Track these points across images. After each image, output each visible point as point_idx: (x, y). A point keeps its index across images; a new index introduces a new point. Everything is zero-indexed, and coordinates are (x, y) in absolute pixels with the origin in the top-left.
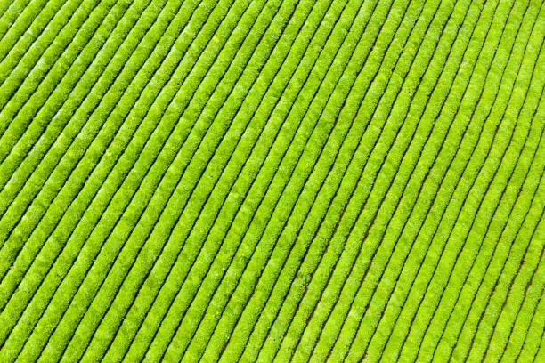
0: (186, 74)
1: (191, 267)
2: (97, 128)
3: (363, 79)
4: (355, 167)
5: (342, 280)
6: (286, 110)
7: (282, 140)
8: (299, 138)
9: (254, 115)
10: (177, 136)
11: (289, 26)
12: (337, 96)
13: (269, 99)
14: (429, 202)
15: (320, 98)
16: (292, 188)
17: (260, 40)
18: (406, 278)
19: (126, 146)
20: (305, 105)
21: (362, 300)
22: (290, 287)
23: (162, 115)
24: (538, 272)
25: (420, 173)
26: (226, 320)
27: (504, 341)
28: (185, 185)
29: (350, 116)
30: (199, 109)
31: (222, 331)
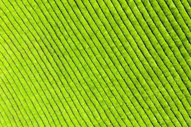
0: (138, 55)
1: (73, 22)
2: (136, 14)
3: (102, 111)
4: (75, 89)
5: (46, 64)
6: (105, 79)
7: (96, 72)
8: (93, 78)
9: (109, 68)
10: (116, 40)
11: (136, 100)
12: (100, 99)
13: (112, 76)
14: (52, 105)
15: (103, 93)
16: (80, 66)
17: (136, 87)
18: (36, 83)
19: (123, 21)
20: (104, 87)
21: (37, 66)
22: (53, 48)
23: (127, 39)
24: (15, 123)
25: (62, 108)
26: (53, 23)
27: (3, 99)
28: (99, 33)
29: (92, 99)
30: (121, 52)
31: (51, 20)
